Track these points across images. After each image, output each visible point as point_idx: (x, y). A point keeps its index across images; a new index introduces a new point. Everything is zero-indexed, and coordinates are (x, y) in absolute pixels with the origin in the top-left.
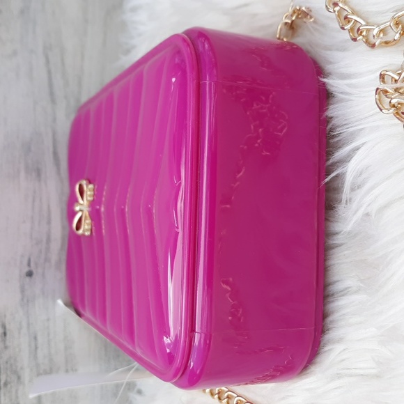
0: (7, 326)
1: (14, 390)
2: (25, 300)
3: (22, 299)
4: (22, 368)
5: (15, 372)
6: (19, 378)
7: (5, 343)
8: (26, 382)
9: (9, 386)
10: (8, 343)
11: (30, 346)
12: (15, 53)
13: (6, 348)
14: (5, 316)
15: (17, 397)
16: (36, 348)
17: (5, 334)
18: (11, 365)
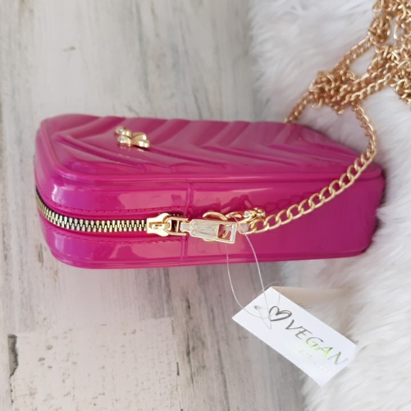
0: (190, 301)
1: (200, 354)
2: (201, 280)
3: (199, 279)
4: (205, 336)
5: (200, 339)
6: (203, 343)
7: (189, 315)
8: (209, 347)
9: (196, 351)
10: (192, 315)
11: (209, 316)
12: (173, 96)
13: (191, 318)
14: (188, 292)
15: (203, 360)
16: (214, 318)
17: (189, 307)
18: (196, 333)
